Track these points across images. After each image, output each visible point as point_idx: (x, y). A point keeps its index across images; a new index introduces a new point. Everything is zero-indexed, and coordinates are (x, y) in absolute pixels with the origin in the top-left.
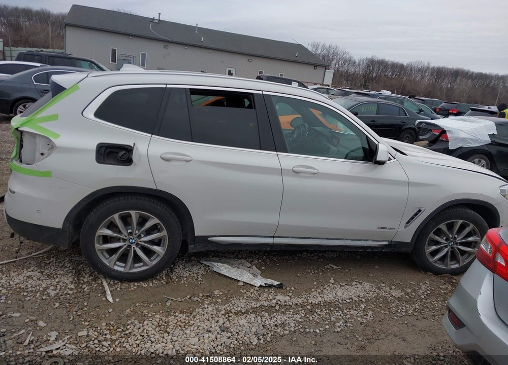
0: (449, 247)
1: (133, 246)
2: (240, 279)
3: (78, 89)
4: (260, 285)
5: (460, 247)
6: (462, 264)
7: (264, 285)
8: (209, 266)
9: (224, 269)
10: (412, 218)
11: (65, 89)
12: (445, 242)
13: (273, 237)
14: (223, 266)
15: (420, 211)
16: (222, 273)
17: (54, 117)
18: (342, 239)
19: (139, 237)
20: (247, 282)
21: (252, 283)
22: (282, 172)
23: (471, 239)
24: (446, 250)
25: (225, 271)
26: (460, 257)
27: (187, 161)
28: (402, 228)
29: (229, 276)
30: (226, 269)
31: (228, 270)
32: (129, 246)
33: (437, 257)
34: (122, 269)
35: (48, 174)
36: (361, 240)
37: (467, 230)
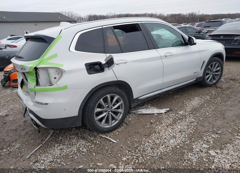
0: (212, 75)
1: (110, 113)
2: (154, 113)
3: (61, 37)
4: (165, 112)
5: (215, 73)
6: (217, 80)
7: (166, 111)
8: (135, 113)
9: (144, 111)
10: (202, 66)
11: (55, 38)
12: (210, 73)
13: (161, 90)
14: (143, 110)
15: (204, 62)
16: (144, 113)
17: (55, 56)
18: (182, 82)
19: (112, 108)
20: (158, 113)
21: (160, 112)
22: (161, 57)
23: (218, 69)
24: (211, 76)
25: (144, 112)
26: (216, 77)
27: (125, 63)
28: (200, 71)
29: (148, 113)
30: (144, 110)
31: (145, 111)
32: (109, 114)
33: (209, 80)
34: (108, 126)
35: (65, 88)
36: (188, 81)
37: (217, 65)
